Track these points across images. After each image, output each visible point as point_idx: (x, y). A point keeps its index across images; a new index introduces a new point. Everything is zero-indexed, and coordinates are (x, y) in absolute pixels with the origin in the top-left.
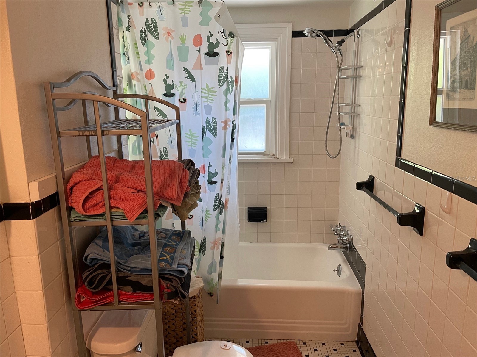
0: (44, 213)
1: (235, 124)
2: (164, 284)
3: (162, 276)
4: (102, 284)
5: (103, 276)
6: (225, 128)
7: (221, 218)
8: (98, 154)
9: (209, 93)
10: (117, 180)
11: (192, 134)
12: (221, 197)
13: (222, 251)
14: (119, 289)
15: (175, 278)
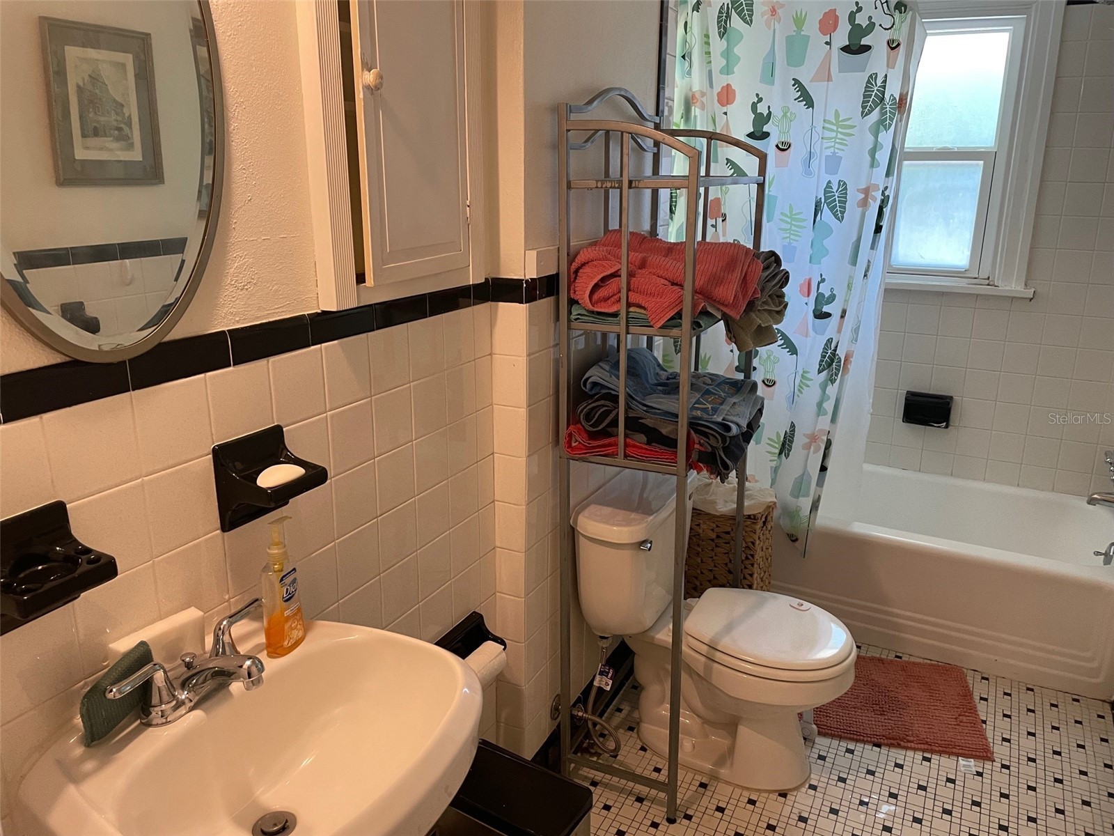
0: (539, 299)
1: (888, 196)
2: (695, 438)
3: (694, 425)
4: (604, 421)
5: (606, 410)
6: (864, 203)
7: (832, 390)
8: (618, 228)
9: (839, 130)
10: (643, 265)
11: (795, 214)
12: (837, 347)
13: (825, 456)
14: (626, 436)
15: (714, 433)
